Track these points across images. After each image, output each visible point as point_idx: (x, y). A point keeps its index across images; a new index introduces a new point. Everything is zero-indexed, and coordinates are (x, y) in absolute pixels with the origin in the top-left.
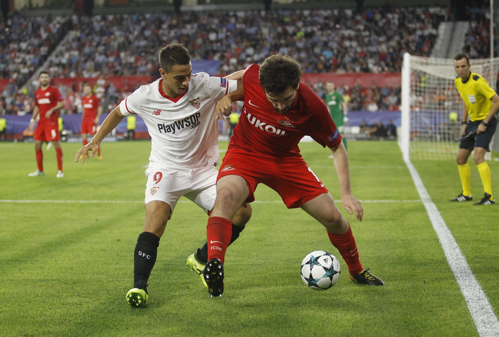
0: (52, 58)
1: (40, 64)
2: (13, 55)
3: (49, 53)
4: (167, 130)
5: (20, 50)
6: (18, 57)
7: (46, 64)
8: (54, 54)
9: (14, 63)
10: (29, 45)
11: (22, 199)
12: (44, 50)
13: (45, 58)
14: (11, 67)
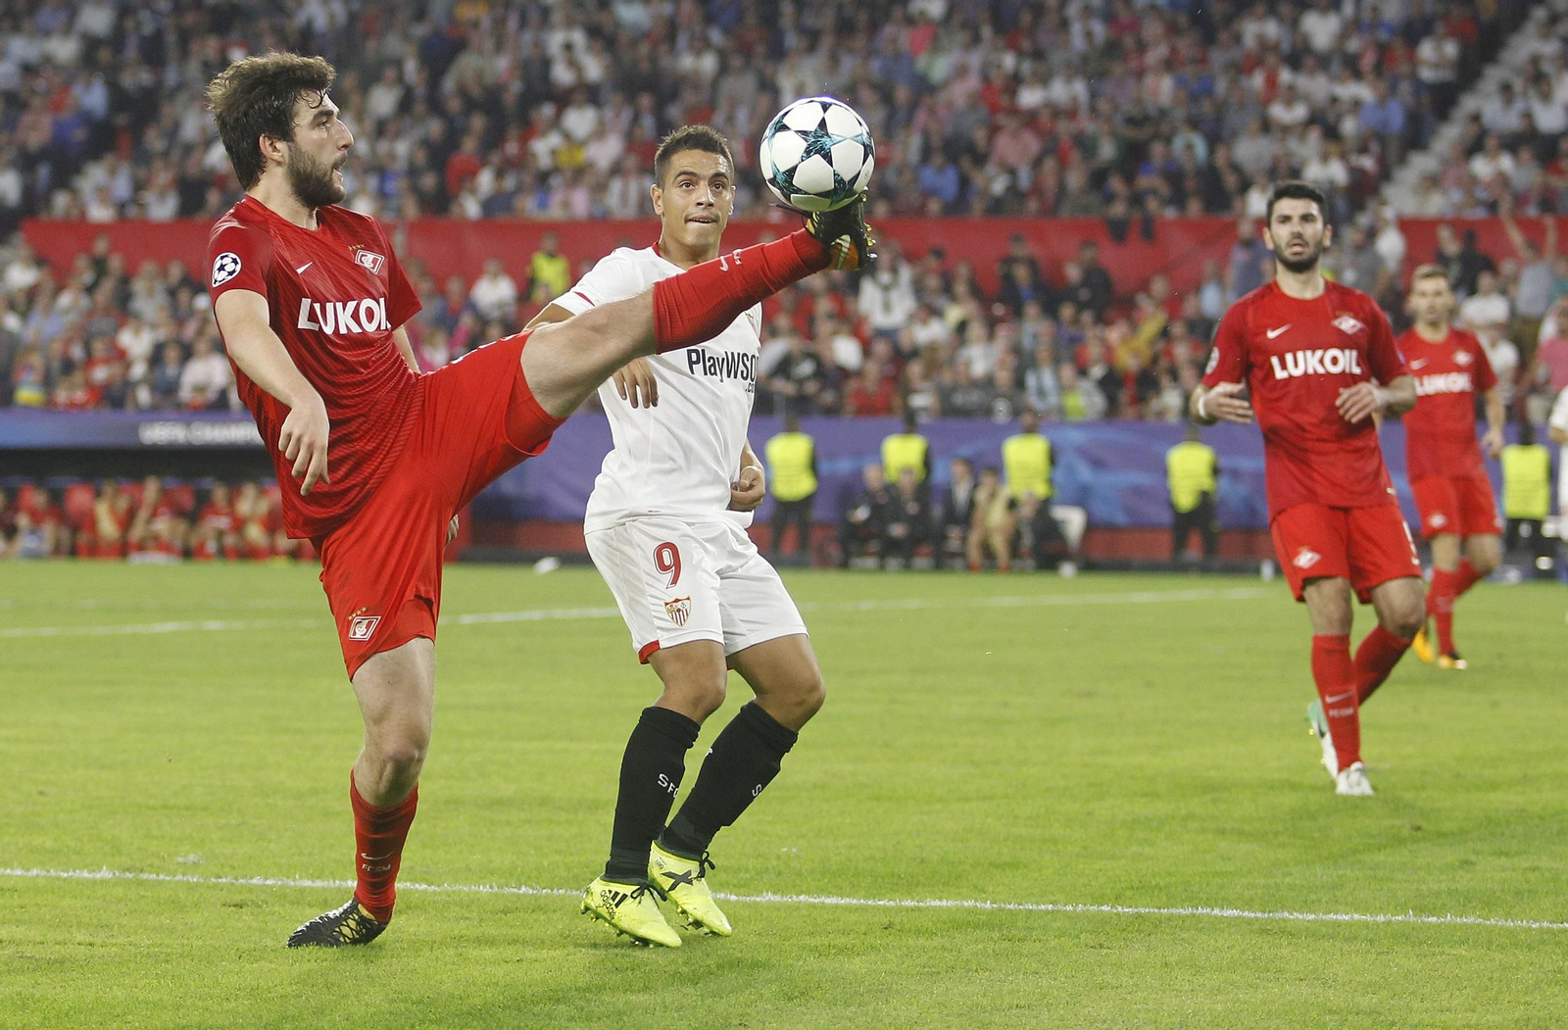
0: (1486, 104)
1: (1415, 138)
2: (1258, 81)
3: (1467, 73)
4: (710, 367)
5: (1299, 56)
6: (1291, 96)
7: (1449, 135)
8: (1493, 76)
9: (1266, 126)
10: (1353, 26)
11: (1306, 906)
12: (1435, 55)
13: (1442, 99)
14: (1250, 150)
